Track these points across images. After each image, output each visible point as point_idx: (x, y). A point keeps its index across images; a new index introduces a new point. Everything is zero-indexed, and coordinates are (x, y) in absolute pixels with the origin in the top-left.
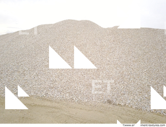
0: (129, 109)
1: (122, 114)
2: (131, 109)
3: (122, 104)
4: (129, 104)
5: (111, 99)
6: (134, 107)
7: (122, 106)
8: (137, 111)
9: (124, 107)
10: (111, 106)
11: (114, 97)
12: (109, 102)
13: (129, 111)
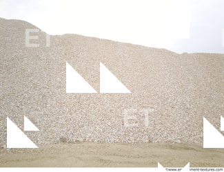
0: (89, 144)
1: (82, 154)
2: (92, 144)
3: (81, 140)
4: (90, 137)
5: (65, 136)
6: (96, 141)
7: (80, 143)
8: (100, 144)
9: (84, 144)
10: (66, 146)
11: (69, 132)
12: (63, 140)
13: (91, 147)
